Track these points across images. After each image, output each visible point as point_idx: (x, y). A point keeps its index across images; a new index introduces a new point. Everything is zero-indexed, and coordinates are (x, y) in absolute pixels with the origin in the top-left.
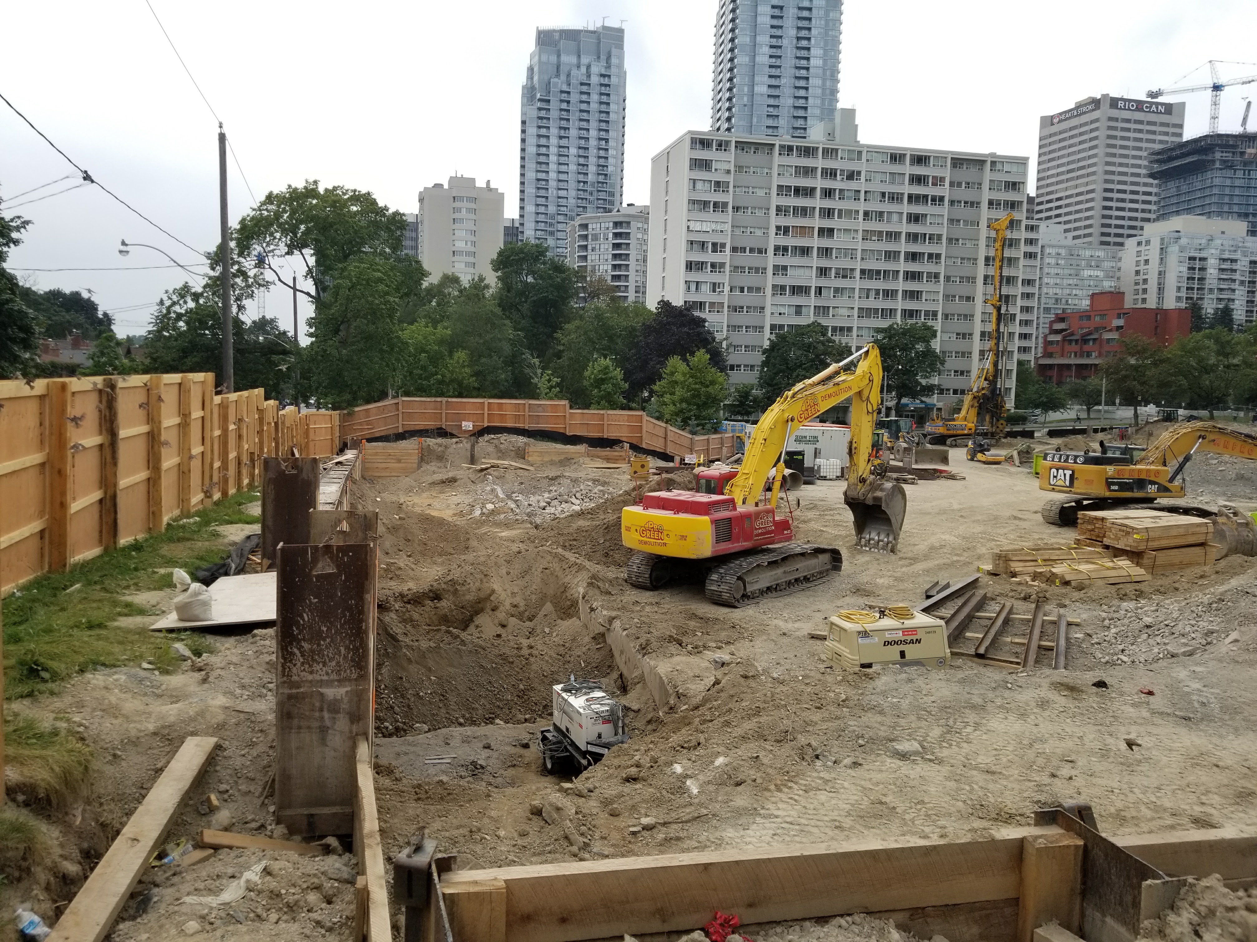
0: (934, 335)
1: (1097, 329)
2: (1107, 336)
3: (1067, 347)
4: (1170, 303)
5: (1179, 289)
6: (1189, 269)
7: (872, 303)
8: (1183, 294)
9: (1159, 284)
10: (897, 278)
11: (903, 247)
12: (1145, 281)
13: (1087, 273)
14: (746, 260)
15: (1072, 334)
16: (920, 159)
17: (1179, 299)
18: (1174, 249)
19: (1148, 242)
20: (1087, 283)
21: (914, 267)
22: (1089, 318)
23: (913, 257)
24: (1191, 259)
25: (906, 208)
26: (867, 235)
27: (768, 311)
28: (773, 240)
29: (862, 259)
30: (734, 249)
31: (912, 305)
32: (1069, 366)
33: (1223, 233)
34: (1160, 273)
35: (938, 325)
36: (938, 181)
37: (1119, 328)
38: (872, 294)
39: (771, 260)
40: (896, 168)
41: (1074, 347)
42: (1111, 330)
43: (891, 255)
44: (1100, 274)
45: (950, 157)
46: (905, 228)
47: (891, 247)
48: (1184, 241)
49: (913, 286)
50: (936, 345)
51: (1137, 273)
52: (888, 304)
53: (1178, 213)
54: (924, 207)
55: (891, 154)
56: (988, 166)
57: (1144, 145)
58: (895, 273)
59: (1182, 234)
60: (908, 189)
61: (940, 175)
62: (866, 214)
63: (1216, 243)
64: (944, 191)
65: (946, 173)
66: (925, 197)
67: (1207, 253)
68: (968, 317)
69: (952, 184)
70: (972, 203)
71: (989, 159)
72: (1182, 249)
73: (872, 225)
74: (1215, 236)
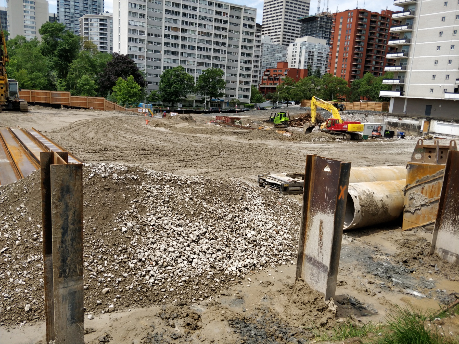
0: (223, 74)
1: (279, 75)
2: (281, 78)
3: (270, 82)
4: (302, 67)
5: (305, 62)
6: (309, 55)
7: (202, 60)
8: (306, 64)
9: (299, 60)
10: (211, 51)
11: (213, 39)
12: (295, 59)
13: (277, 55)
14: (153, 39)
15: (271, 76)
16: (219, 5)
17: (305, 66)
18: (304, 48)
19: (296, 45)
20: (277, 58)
21: (217, 47)
22: (277, 71)
23: (217, 43)
24: (310, 52)
25: (214, 24)
26: (200, 33)
27: (162, 60)
28: (164, 32)
29: (198, 42)
30: (149, 34)
31: (216, 62)
32: (269, 88)
33: (319, 43)
34: (300, 56)
35: (225, 70)
36: (225, 14)
37: (285, 75)
39: (163, 40)
40: (210, 8)
42: (283, 76)
43: (209, 42)
44: (281, 55)
45: (230, 5)
46: (213, 32)
47: (209, 39)
48: (307, 45)
49: (217, 55)
50: (224, 78)
51: (293, 55)
52: (208, 61)
53: (306, 35)
54: (220, 24)
55: (209, 2)
56: (243, 10)
57: (297, 9)
58: (210, 49)
59: (307, 43)
60: (214, 16)
61: (226, 12)
62: (199, 25)
63: (317, 47)
64: (227, 18)
65: (228, 11)
66: (221, 20)
67: (314, 50)
68: (235, 68)
69: (230, 16)
70: (237, 24)
71: (243, 8)
72: (307, 48)
73: (202, 30)
74: (317, 44)
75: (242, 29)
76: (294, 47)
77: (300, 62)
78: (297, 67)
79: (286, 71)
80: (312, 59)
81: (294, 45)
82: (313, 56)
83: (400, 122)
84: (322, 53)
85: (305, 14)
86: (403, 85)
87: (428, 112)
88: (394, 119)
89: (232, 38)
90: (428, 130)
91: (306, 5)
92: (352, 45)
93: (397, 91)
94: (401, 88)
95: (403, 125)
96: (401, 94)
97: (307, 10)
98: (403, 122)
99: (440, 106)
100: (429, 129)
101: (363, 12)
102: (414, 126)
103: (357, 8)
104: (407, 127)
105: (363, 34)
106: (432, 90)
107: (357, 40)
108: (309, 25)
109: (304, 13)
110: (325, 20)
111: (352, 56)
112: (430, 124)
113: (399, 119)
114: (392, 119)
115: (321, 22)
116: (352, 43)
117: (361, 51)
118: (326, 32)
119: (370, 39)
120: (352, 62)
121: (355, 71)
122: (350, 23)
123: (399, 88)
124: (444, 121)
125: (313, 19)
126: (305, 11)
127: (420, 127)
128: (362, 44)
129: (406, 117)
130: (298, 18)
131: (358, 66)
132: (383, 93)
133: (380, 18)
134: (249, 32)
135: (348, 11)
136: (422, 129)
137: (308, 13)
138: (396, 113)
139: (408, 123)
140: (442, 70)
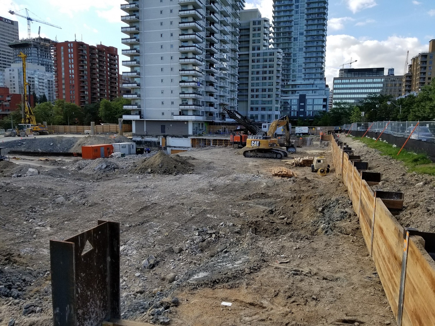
9: (19, 86)
12: (14, 84)
19: (13, 70)
33: (38, 70)
34: (19, 82)
51: (11, 81)
76: (10, 72)
77: (20, 88)
79: (8, 96)
80: (34, 85)
81: (10, 70)
82: (33, 81)
83: (143, 140)
84: (43, 79)
86: (141, 110)
87: (163, 131)
88: (138, 138)
90: (166, 145)
92: (77, 73)
93: (136, 114)
95: (146, 142)
96: (141, 118)
98: (146, 140)
99: (171, 125)
100: (166, 143)
101: (81, 44)
102: (154, 142)
103: (76, 40)
104: (149, 144)
105: (85, 64)
106: (163, 114)
107: (81, 69)
108: (21, 51)
111: (79, 84)
112: (166, 139)
113: (142, 138)
116: (76, 71)
117: (86, 79)
119: (92, 69)
120: (79, 89)
121: (84, 97)
122: (71, 53)
123: (138, 112)
124: (176, 137)
127: (159, 143)
128: (86, 73)
129: (147, 135)
131: (86, 93)
132: (126, 117)
133: (97, 51)
135: (67, 42)
136: (161, 144)
138: (138, 133)
139: (150, 140)
140: (168, 98)
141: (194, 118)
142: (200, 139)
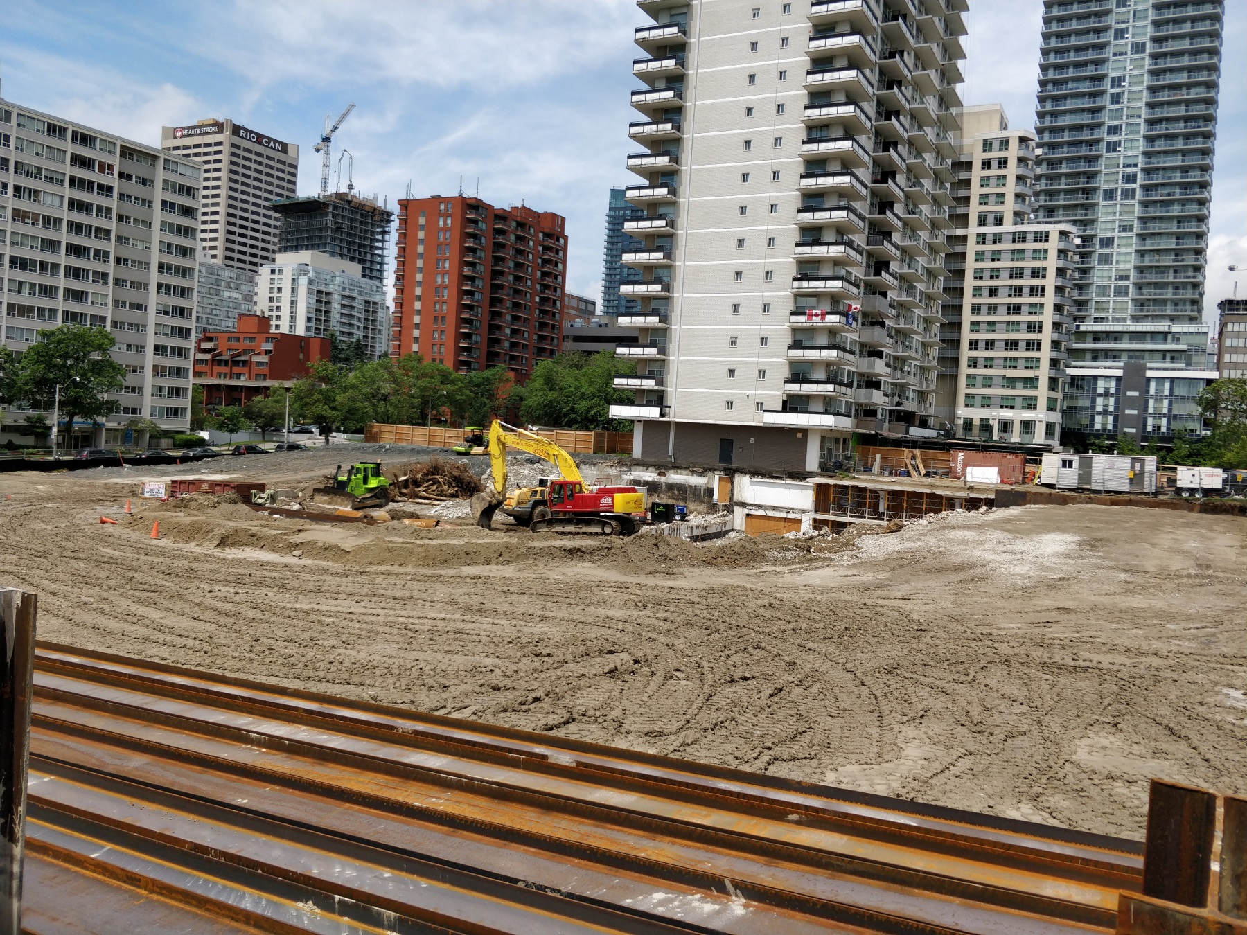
1: (246, 352)
2: (256, 359)
3: (217, 369)
4: (300, 331)
5: (309, 319)
6: (317, 301)
7: (24, 299)
8: (313, 324)
9: (291, 313)
10: (57, 274)
11: (64, 237)
12: (278, 308)
13: (226, 294)
15: (220, 354)
16: (84, 138)
17: (308, 329)
18: (303, 281)
19: (280, 271)
20: (226, 304)
21: (78, 263)
22: (238, 339)
23: (75, 250)
24: (319, 292)
25: (68, 192)
26: (20, 215)
29: (12, 243)
31: (76, 307)
32: (218, 387)
33: (343, 271)
34: (292, 302)
36: (106, 168)
37: (267, 352)
38: (26, 289)
40: (54, 142)
41: (223, 369)
42: (259, 354)
43: (51, 245)
44: (238, 296)
45: (119, 143)
46: (66, 215)
47: (50, 234)
48: (311, 274)
49: (77, 285)
50: (114, 355)
51: (271, 299)
52: (46, 303)
53: (307, 248)
54: (89, 195)
55: (49, 125)
56: (161, 163)
57: (264, 178)
58: (55, 267)
59: (310, 268)
60: (69, 170)
61: (108, 162)
62: (17, 189)
63: (338, 280)
64: (113, 180)
65: (116, 161)
66: (91, 183)
67: (331, 288)
68: (141, 327)
69: (121, 175)
70: (144, 201)
71: (163, 156)
72: (311, 282)
73: (25, 205)
74: (337, 274)
75: (158, 215)
76: (273, 277)
77: (293, 318)
78: (285, 329)
79: (267, 340)
80: (327, 312)
81: (273, 272)
82: (328, 303)
83: (663, 479)
84: (354, 298)
85: (285, 193)
86: (663, 391)
87: (726, 453)
88: (649, 474)
89: (127, 239)
90: (731, 498)
91: (288, 169)
92: (455, 284)
93: (649, 404)
94: (657, 398)
95: (671, 487)
96: (662, 415)
97: (289, 182)
98: (670, 481)
99: (752, 440)
100: (732, 495)
101: (476, 206)
102: (695, 489)
103: (461, 195)
104: (681, 492)
105: (480, 258)
106: (730, 404)
107: (467, 272)
108: (303, 223)
109: (283, 188)
110: (346, 213)
111: (459, 313)
112: (732, 483)
113: (660, 474)
114: (641, 474)
115: (334, 216)
116: (455, 278)
117: (478, 301)
118: (350, 243)
119: (496, 274)
120: (458, 327)
121: (468, 349)
122: (445, 229)
123: (654, 399)
124: (763, 475)
125: (313, 207)
126: (286, 185)
127: (710, 492)
128: (479, 283)
129: (675, 467)
130: (266, 199)
131: (474, 338)
132: (616, 411)
133: (514, 224)
134: (180, 228)
135: (437, 198)
136: (715, 496)
137: (294, 191)
138: (650, 459)
139: (682, 482)
140: (749, 358)
141: (827, 421)
142: (847, 487)
